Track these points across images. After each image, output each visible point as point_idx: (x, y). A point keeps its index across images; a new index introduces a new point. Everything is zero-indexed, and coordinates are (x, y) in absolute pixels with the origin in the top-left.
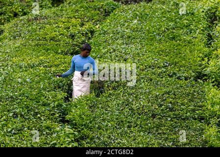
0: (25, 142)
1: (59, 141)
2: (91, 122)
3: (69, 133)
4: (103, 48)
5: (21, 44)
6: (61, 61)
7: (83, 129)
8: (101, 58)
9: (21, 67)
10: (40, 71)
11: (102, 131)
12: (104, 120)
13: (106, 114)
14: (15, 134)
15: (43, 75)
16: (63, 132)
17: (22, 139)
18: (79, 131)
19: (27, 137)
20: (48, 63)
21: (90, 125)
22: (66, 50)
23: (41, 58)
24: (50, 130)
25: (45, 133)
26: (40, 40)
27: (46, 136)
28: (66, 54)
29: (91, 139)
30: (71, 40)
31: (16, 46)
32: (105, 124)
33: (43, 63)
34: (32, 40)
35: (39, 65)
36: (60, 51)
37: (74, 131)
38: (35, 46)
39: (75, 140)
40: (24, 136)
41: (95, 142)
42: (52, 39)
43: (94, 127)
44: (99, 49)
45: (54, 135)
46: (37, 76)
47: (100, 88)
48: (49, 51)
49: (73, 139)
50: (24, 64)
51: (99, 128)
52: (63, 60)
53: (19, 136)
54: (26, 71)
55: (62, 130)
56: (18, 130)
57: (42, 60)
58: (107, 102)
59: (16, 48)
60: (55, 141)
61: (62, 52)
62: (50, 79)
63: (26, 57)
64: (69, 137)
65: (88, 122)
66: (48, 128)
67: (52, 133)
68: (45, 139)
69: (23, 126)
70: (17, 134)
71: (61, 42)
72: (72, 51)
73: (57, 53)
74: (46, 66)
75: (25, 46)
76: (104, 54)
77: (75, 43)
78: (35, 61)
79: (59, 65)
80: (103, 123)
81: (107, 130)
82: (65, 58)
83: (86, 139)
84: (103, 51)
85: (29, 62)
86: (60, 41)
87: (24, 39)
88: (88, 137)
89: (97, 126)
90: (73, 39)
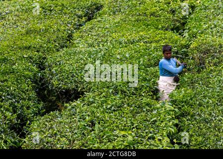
0: (125, 119)
1: (159, 118)
2: (191, 99)
3: (170, 110)
4: (204, 24)
5: (121, 19)
6: (161, 37)
7: (183, 106)
8: (202, 33)
9: (121, 43)
10: (140, 46)
11: (203, 108)
12: (205, 97)
13: (207, 91)
14: (114, 111)
15: (143, 51)
16: (163, 109)
17: (121, 116)
18: (179, 108)
19: (127, 114)
20: (149, 38)
21: (191, 102)
22: (166, 26)
23: (141, 33)
24: (151, 107)
25: (145, 110)
26: (140, 15)
27: (147, 113)
28: (167, 30)
29: (192, 116)
30: (171, 16)
31: (115, 21)
32: (206, 100)
33: (143, 39)
34: (132, 16)
35: (139, 41)
36: (160, 27)
37: (175, 108)
38: (135, 21)
39: (175, 117)
40: (124, 113)
41: (195, 119)
42: (152, 14)
43: (195, 104)
44: (200, 24)
45: (154, 112)
46: (137, 52)
47: (201, 64)
48: (149, 27)
49: (174, 116)
50: (123, 39)
51: (200, 105)
52: (163, 35)
53: (119, 113)
54: (126, 47)
55: (162, 107)
56: (118, 107)
57: (142, 36)
58: (208, 78)
59: (115, 23)
60: (155, 118)
61: (163, 27)
62: (150, 55)
63: (125, 32)
64: (170, 114)
65: (189, 98)
66: (148, 104)
67: (152, 110)
68: (145, 116)
69: (122, 102)
70: (117, 111)
71: (162, 17)
72: (172, 26)
73: (157, 28)
74: (146, 42)
75: (125, 21)
76: (205, 29)
77: (175, 18)
78: (135, 36)
79: (159, 41)
80: (204, 100)
81: (208, 107)
82: (165, 34)
83: (186, 116)
84: (204, 27)
85: (129, 38)
86: (160, 16)
87: (123, 14)
88: (189, 114)
89: (198, 103)
90: (174, 15)
